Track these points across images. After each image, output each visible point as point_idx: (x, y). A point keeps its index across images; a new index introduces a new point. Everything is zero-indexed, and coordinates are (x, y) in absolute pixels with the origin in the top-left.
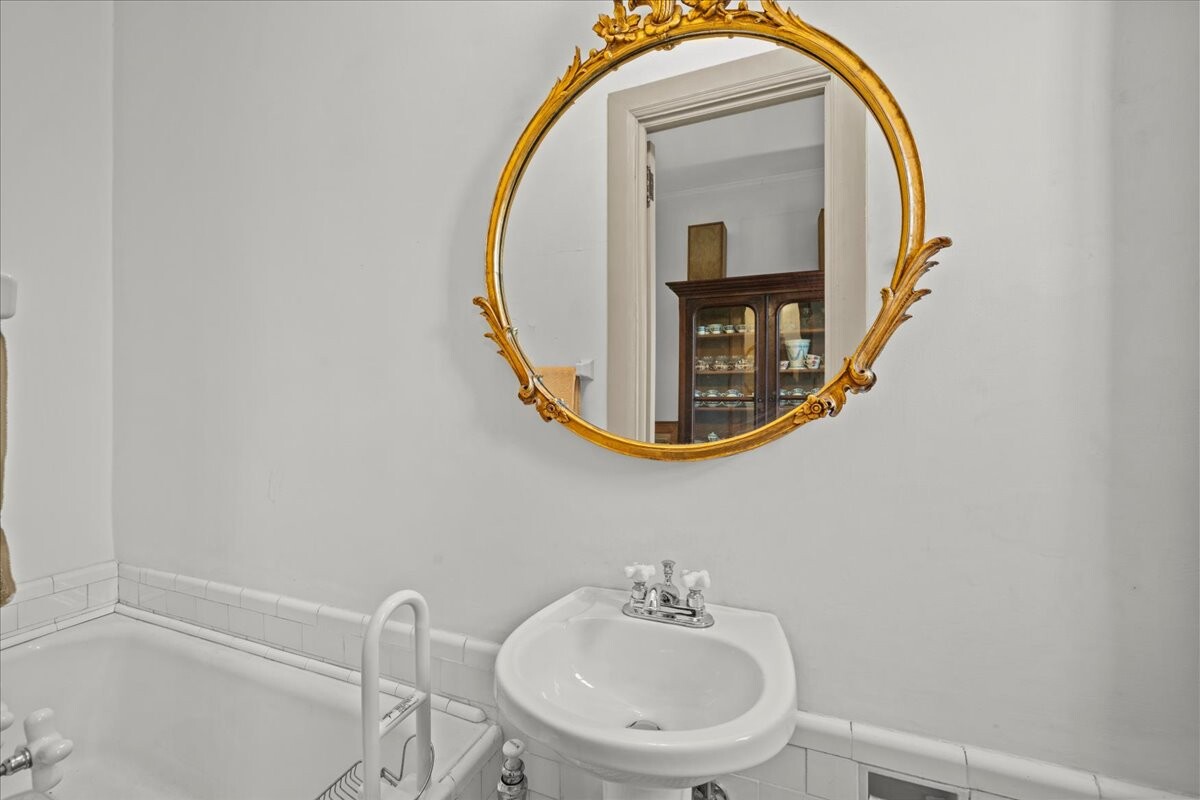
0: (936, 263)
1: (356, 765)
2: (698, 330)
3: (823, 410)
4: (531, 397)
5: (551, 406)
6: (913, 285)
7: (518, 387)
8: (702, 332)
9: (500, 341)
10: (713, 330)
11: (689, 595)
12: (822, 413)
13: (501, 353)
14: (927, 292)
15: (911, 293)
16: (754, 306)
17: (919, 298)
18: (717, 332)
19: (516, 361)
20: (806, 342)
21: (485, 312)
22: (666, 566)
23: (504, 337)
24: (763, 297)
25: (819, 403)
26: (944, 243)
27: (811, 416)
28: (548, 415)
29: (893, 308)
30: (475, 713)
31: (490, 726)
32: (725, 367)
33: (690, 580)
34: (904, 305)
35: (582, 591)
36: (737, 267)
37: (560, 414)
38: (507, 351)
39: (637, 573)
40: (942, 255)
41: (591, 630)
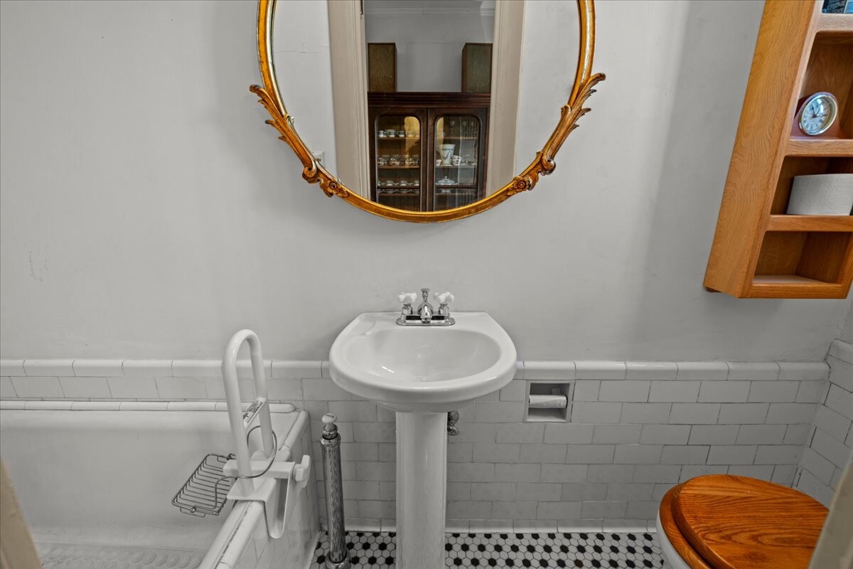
0: (595, 91)
1: (206, 458)
2: (379, 133)
3: (525, 186)
4: (315, 177)
5: (333, 185)
6: (582, 104)
7: (301, 168)
8: (382, 136)
9: (281, 127)
10: (390, 134)
11: (440, 308)
12: (524, 189)
13: (283, 138)
14: (589, 110)
15: (580, 110)
16: (420, 117)
17: (584, 114)
18: (393, 136)
19: (299, 147)
20: (451, 147)
21: (263, 100)
22: (423, 292)
23: (285, 124)
24: (425, 110)
25: (524, 181)
26: (601, 77)
27: (518, 190)
28: (331, 191)
29: (569, 119)
30: (287, 407)
31: (299, 412)
32: (398, 163)
33: (442, 298)
34: (575, 119)
35: (363, 315)
36: (405, 85)
37: (341, 190)
38: (288, 137)
39: (406, 299)
40: (599, 86)
41: (380, 338)
